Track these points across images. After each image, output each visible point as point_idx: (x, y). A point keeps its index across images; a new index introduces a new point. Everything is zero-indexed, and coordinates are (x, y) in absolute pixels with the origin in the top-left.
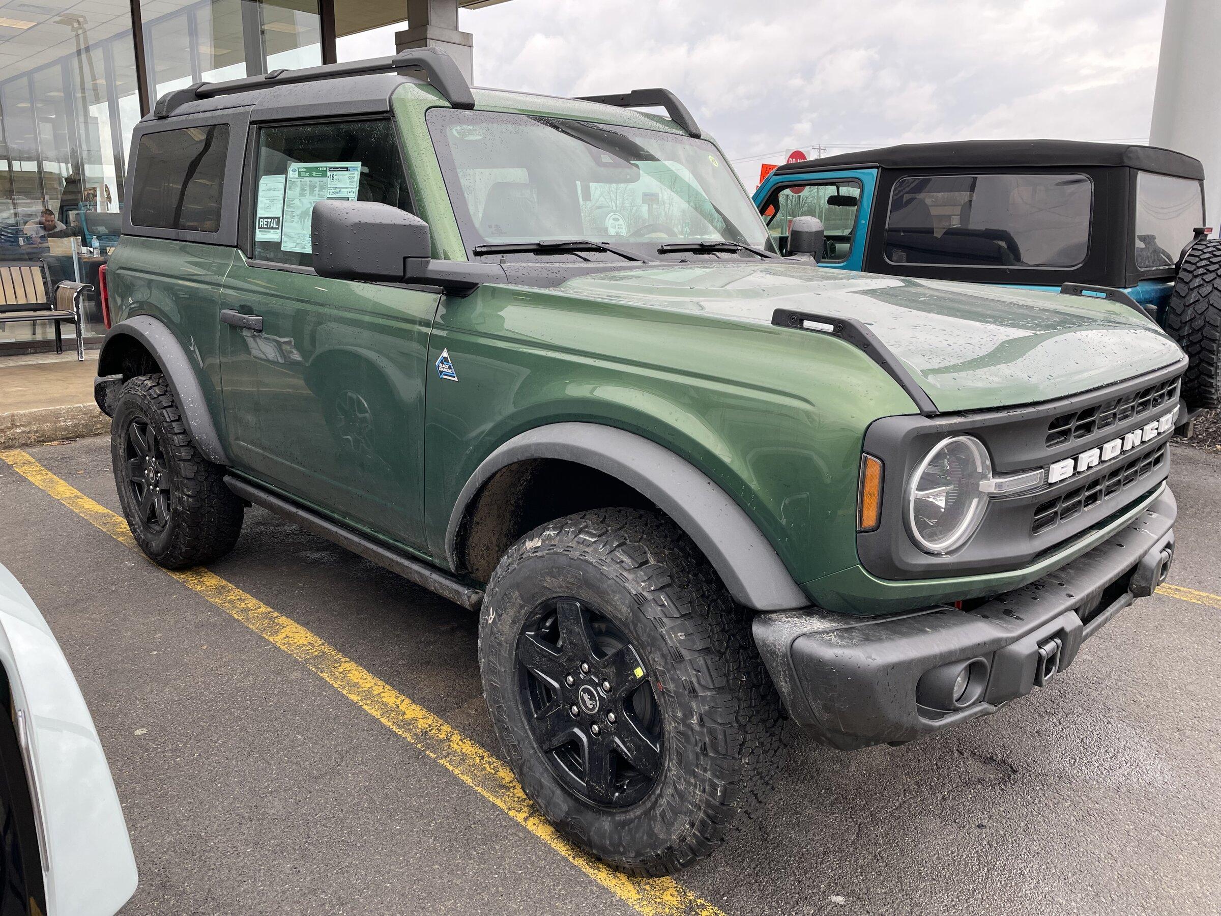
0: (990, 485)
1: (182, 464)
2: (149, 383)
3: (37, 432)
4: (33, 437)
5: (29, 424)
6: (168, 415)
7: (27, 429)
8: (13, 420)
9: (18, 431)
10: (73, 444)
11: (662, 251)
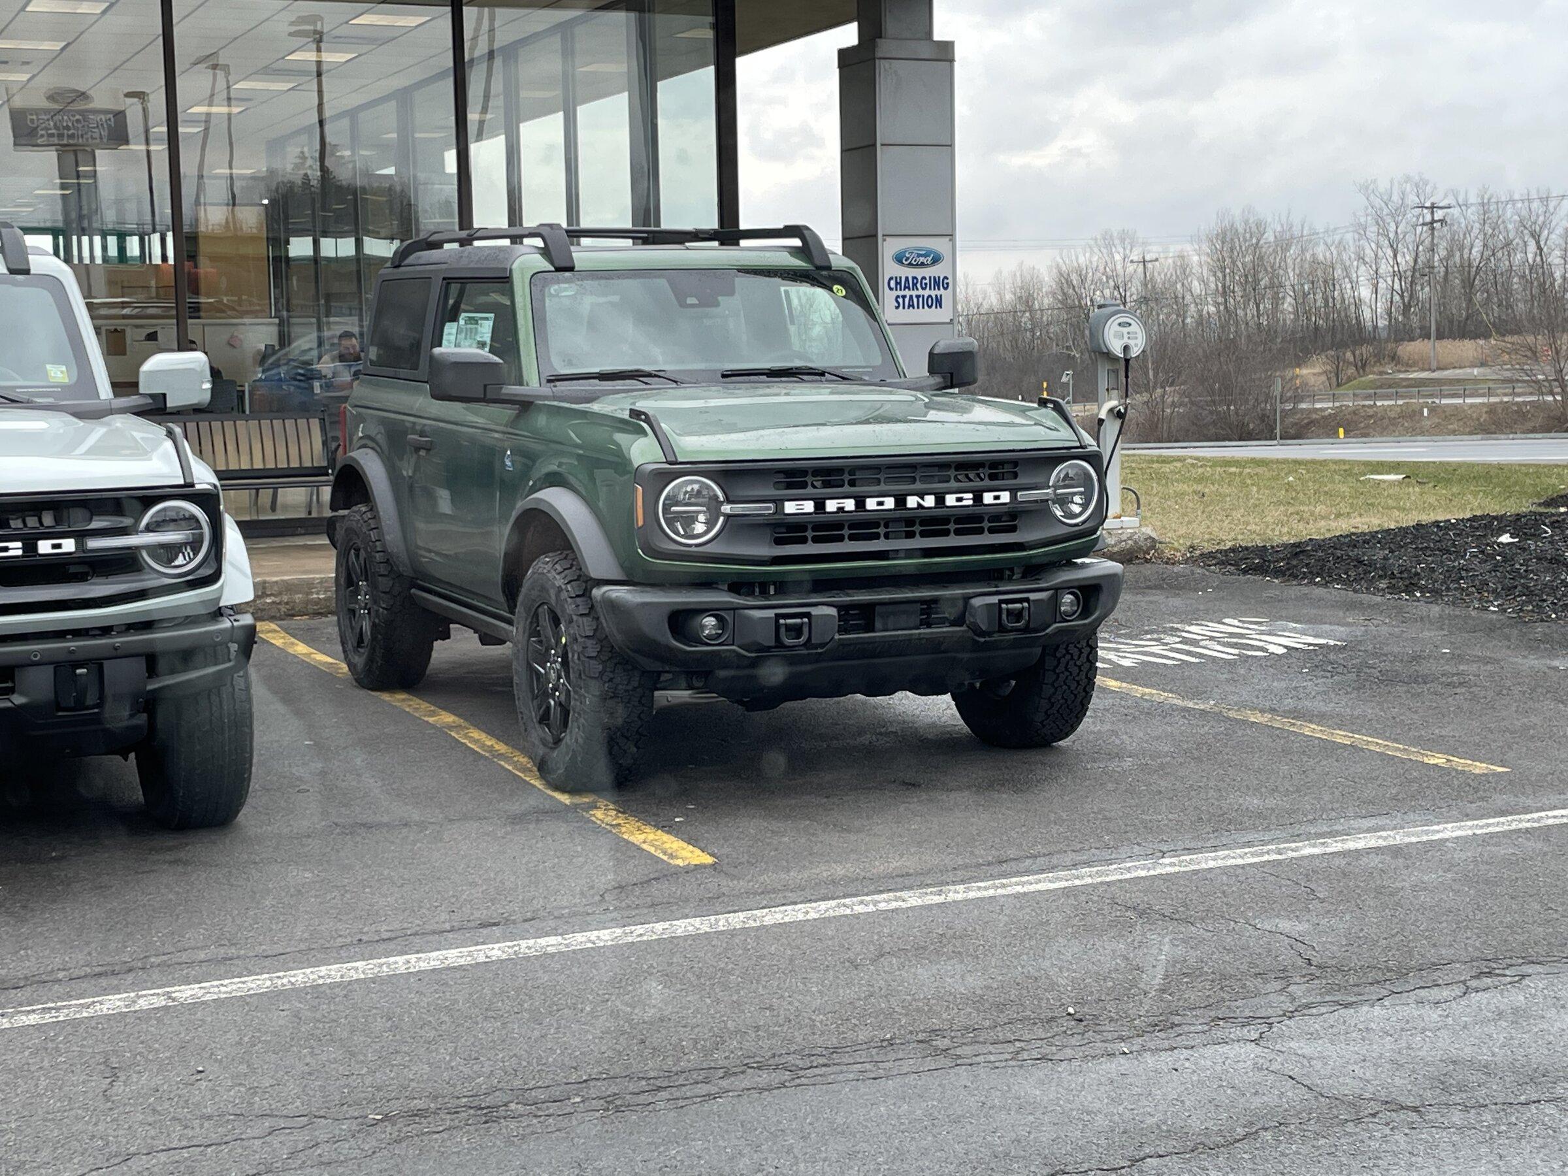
0: (727, 508)
1: (380, 579)
2: (364, 509)
3: (287, 603)
4: (283, 609)
5: (280, 594)
6: (373, 535)
7: (277, 600)
8: (264, 588)
9: (268, 601)
10: (324, 619)
11: (724, 376)
